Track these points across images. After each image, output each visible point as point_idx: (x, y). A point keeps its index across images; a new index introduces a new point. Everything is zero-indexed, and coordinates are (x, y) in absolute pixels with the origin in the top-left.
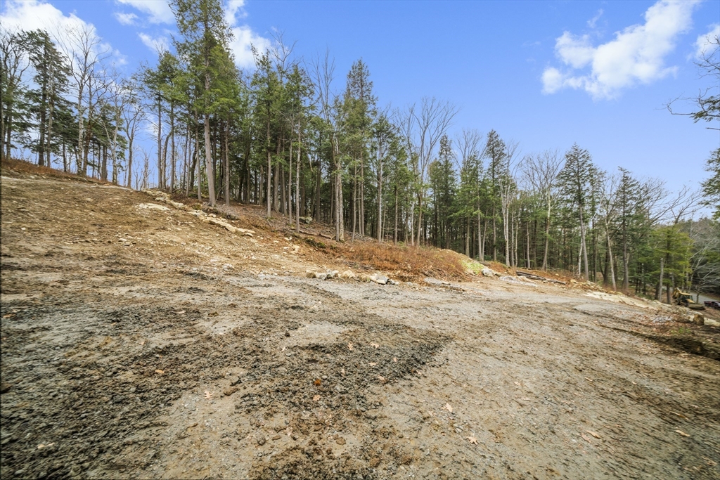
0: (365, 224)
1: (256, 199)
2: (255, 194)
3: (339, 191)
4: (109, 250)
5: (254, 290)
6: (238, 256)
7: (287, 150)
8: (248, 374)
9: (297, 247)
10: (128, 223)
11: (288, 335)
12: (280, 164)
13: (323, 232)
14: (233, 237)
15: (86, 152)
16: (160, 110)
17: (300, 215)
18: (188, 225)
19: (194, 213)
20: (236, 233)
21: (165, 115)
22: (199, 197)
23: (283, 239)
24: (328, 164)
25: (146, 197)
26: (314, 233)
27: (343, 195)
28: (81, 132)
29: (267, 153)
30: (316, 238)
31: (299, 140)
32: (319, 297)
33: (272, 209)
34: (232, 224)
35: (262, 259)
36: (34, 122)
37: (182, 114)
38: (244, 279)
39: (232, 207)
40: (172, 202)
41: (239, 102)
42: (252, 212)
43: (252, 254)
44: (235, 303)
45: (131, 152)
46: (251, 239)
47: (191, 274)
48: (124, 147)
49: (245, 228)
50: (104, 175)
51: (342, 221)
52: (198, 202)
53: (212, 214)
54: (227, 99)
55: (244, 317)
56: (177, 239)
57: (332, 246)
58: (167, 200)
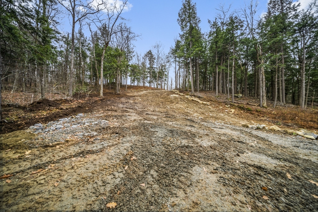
0: (285, 96)
1: (210, 88)
2: (210, 86)
3: (262, 77)
4: (165, 110)
5: (215, 129)
6: (204, 114)
7: (226, 62)
8: (220, 168)
9: (233, 110)
10: (169, 101)
11: (239, 156)
12: (223, 70)
13: (250, 102)
14: (201, 106)
15: (158, 81)
16: (176, 62)
17: (234, 94)
18: (185, 101)
19: (187, 97)
20: (203, 104)
21: (177, 63)
22: (188, 91)
23: (225, 106)
24: (252, 63)
25: (172, 93)
26: (244, 103)
27: (266, 79)
28: (157, 75)
29: (216, 66)
30: (245, 106)
31: (234, 55)
32: (254, 139)
33: (218, 92)
34: (200, 100)
35: (214, 116)
36: (149, 75)
37: (182, 60)
38: (209, 124)
39: (200, 93)
40: (180, 93)
41: (203, 48)
42: (209, 95)
43: (210, 113)
44: (208, 134)
45: (168, 78)
46: (209, 106)
47: (189, 120)
48: (166, 77)
49: (206, 102)
50: (162, 87)
51: (265, 94)
52: (188, 92)
53: (193, 97)
54: (198, 48)
55: (213, 141)
56: (182, 107)
57: (257, 110)
58: (178, 93)
